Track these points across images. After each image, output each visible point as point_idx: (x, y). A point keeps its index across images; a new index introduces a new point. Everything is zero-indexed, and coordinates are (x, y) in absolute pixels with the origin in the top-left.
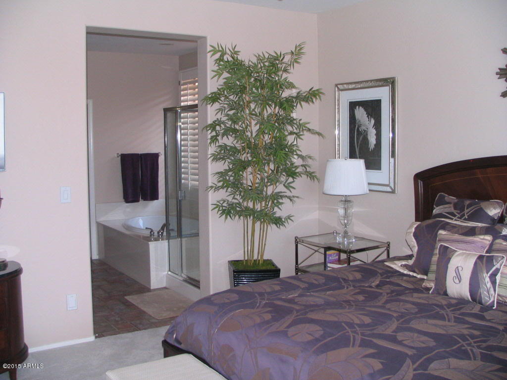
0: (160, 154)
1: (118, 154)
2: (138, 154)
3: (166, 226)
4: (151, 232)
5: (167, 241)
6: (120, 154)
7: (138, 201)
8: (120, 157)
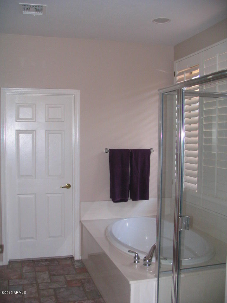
0: (151, 151)
1: (107, 149)
2: (128, 150)
3: (156, 250)
4: (135, 257)
5: (156, 279)
6: (108, 149)
7: (126, 200)
8: (108, 152)
